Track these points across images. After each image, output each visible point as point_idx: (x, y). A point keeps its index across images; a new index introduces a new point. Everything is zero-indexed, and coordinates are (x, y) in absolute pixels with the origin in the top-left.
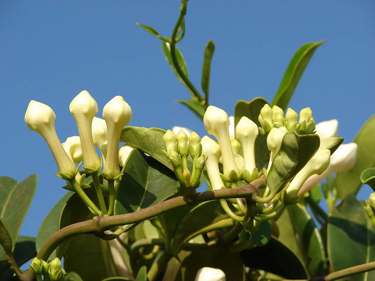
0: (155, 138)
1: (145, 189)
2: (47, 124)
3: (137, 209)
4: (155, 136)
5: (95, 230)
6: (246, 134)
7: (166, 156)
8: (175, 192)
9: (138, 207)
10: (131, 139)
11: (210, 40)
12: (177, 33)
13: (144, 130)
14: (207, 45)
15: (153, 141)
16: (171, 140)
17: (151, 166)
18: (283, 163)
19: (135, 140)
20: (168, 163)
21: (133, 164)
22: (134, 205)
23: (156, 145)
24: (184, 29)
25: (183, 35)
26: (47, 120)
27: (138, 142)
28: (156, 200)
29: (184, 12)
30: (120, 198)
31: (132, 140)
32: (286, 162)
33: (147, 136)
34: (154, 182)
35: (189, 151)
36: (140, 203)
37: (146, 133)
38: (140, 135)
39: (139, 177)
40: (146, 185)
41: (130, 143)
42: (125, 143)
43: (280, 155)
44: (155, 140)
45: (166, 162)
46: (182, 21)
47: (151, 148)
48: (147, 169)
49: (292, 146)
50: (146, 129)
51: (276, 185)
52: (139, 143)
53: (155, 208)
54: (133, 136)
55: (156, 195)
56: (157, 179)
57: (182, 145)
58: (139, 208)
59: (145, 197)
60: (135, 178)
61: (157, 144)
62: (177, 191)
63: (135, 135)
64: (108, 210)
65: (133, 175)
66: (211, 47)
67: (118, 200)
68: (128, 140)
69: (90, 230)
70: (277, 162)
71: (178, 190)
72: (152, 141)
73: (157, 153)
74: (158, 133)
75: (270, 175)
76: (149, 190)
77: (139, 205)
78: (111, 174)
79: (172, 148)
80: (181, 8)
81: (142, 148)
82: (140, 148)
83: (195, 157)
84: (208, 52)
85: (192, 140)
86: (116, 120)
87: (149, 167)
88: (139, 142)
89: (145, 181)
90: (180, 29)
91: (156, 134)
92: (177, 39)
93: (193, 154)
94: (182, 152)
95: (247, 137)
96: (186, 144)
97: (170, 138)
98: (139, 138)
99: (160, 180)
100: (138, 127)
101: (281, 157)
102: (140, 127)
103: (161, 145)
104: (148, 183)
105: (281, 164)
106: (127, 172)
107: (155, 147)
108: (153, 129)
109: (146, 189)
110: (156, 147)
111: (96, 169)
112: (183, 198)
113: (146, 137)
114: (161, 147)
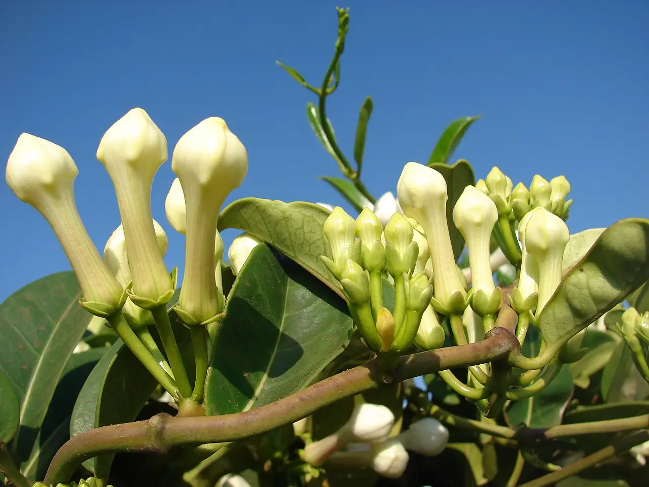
0: (303, 223)
1: (279, 330)
2: (52, 189)
3: (259, 380)
4: (303, 220)
5: (154, 449)
6: (477, 218)
7: (332, 273)
8: (343, 346)
9: (263, 375)
10: (254, 223)
11: (368, 97)
12: (329, 83)
13: (280, 207)
14: (363, 103)
15: (299, 230)
16: (343, 233)
17: (292, 279)
18: (589, 288)
19: (262, 227)
20: (328, 278)
21: (255, 277)
22: (253, 372)
23: (304, 238)
24: (338, 76)
25: (337, 84)
26: (47, 178)
27: (266, 230)
28: (302, 358)
29: (340, 50)
30: (219, 363)
31: (256, 225)
32: (598, 287)
33: (287, 219)
34: (298, 312)
35: (386, 258)
36: (267, 365)
37: (283, 212)
38: (270, 215)
39: (268, 305)
40: (281, 320)
41: (251, 231)
42: (242, 231)
43: (582, 270)
44: (302, 227)
45: (323, 275)
46: (337, 65)
47: (294, 243)
48: (284, 284)
49: (629, 254)
50: (284, 203)
51: (562, 333)
52: (269, 232)
53: (302, 399)
54: (259, 218)
55: (303, 346)
56: (305, 307)
57: (369, 244)
58: (265, 377)
59: (278, 349)
60: (258, 309)
61: (308, 236)
62: (349, 342)
63: (262, 216)
64: (193, 388)
65: (253, 303)
66: (369, 106)
67: (215, 367)
68: (249, 225)
69: (142, 449)
70: (575, 285)
71: (350, 338)
72: (296, 230)
73: (306, 254)
74: (308, 212)
75: (550, 311)
76: (286, 333)
77: (264, 371)
78: (194, 314)
79: (347, 253)
80: (337, 43)
81: (275, 243)
82: (271, 242)
83: (401, 274)
84: (365, 112)
85: (394, 234)
86: (204, 177)
87: (289, 280)
88: (270, 230)
89: (279, 311)
90: (332, 78)
91: (303, 215)
92: (328, 90)
93: (397, 268)
94: (368, 262)
95: (479, 225)
96: (379, 241)
97: (341, 228)
98: (270, 223)
99: (310, 309)
100: (267, 200)
101: (585, 276)
102: (273, 200)
103: (315, 239)
104: (285, 315)
105: (586, 292)
106: (241, 297)
107: (302, 244)
108: (299, 204)
109: (281, 330)
110: (305, 242)
111: (158, 301)
112: (369, 371)
113: (283, 222)
114: (313, 243)
